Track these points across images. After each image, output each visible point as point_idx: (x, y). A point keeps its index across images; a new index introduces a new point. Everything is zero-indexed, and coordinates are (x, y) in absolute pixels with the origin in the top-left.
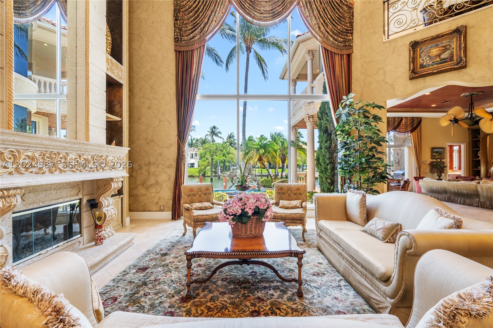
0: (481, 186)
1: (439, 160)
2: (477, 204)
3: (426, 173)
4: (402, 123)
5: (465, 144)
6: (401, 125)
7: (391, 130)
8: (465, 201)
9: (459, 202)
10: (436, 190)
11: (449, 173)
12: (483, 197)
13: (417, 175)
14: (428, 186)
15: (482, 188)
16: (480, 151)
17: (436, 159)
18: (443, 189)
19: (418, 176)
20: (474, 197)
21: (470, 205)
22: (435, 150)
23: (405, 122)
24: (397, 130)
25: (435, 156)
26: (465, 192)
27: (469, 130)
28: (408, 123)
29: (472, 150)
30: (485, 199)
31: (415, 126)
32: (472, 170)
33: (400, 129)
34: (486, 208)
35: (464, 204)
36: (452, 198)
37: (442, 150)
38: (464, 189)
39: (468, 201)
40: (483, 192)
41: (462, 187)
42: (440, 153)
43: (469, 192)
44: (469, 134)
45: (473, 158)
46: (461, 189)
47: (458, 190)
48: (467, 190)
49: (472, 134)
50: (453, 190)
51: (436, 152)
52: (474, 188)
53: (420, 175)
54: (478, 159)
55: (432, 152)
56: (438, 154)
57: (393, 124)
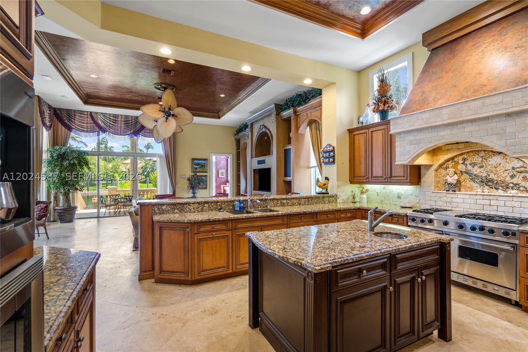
5: (232, 156)
7: (132, 133)
16: (240, 164)
17: (198, 172)
22: (196, 162)
25: (196, 169)
27: (235, 141)
29: (237, 163)
32: (237, 185)
33: (146, 132)
37: (205, 162)
42: (203, 166)
44: (235, 145)
45: (238, 172)
49: (237, 144)
51: (198, 164)
55: (193, 164)
56: (200, 166)
57: (133, 125)
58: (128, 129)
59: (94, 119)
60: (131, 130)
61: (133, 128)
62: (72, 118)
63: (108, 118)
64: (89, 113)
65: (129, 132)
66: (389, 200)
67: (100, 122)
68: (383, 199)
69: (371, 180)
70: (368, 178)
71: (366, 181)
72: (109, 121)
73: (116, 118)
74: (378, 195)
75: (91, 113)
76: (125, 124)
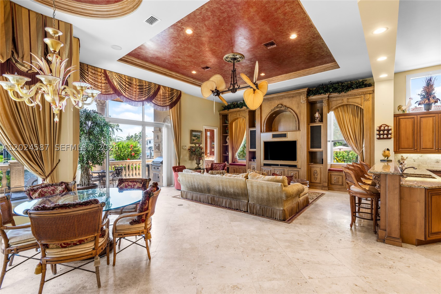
0: (251, 183)
1: (197, 145)
2: (246, 208)
3: (186, 161)
4: (159, 93)
5: (217, 129)
6: (158, 96)
7: (146, 100)
8: (231, 203)
9: (224, 205)
10: (198, 188)
11: (205, 159)
12: (253, 197)
13: (176, 164)
14: (189, 182)
15: (252, 186)
16: (228, 137)
17: (195, 144)
18: (206, 187)
19: (178, 165)
20: (241, 198)
21: (237, 210)
23: (163, 93)
24: (153, 101)
25: (194, 140)
26: (232, 190)
27: (220, 115)
28: (167, 94)
29: (223, 136)
30: (255, 201)
31: (174, 100)
32: (223, 155)
33: (157, 100)
34: (256, 214)
35: (230, 208)
36: (215, 199)
37: (200, 134)
38: (230, 187)
39: (234, 203)
40: (252, 191)
41: (228, 184)
42: (198, 137)
43: (237, 191)
44: (220, 119)
45: (223, 144)
46: (226, 187)
47: (223, 188)
48: (233, 187)
49: (222, 119)
50: (217, 188)
51: (195, 136)
52: (242, 185)
53: (179, 164)
54: (227, 144)
55: (191, 135)
56: (197, 138)
57: (147, 91)
58: (142, 95)
59: (109, 79)
60: (146, 96)
61: (147, 95)
62: (84, 73)
63: (124, 79)
64: (103, 71)
65: (144, 99)
66: (426, 164)
67: (115, 84)
68: (421, 164)
69: (419, 151)
70: (417, 149)
71: (414, 151)
72: (125, 84)
73: (130, 80)
74: (415, 161)
75: (105, 70)
76: (139, 89)
